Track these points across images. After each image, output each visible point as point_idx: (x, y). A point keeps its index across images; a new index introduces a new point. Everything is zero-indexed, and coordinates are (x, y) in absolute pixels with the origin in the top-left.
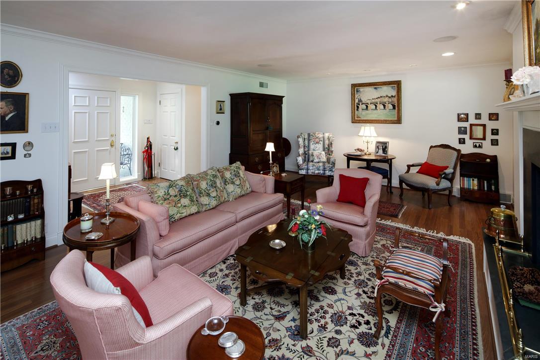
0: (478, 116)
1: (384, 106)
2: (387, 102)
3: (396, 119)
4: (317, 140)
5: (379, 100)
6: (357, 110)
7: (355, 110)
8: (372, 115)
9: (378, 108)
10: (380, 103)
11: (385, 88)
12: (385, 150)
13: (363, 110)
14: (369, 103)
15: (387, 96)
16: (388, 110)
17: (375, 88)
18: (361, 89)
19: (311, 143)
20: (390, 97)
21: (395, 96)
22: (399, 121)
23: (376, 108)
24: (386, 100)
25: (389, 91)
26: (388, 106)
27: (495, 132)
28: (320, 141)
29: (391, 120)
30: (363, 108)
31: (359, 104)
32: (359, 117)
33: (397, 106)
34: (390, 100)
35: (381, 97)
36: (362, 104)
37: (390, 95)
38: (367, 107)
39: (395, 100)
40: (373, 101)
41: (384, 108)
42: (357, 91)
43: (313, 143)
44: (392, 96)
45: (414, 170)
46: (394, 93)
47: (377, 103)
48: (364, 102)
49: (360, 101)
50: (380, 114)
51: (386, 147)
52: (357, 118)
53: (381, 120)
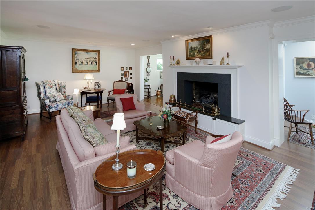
0: (127, 68)
1: (92, 63)
2: (93, 61)
3: (97, 70)
4: (51, 86)
5: (89, 59)
6: (76, 65)
7: (74, 64)
8: (84, 67)
9: (88, 64)
10: (90, 61)
11: (92, 53)
12: (99, 86)
13: (79, 64)
14: (83, 61)
15: (93, 58)
16: (93, 65)
17: (87, 53)
18: (79, 52)
19: (47, 89)
20: (94, 58)
21: (97, 58)
22: (99, 71)
23: (87, 64)
24: (93, 60)
25: (94, 55)
26: (94, 63)
27: (131, 74)
28: (53, 86)
29: (95, 71)
30: (80, 64)
31: (77, 61)
32: (77, 69)
33: (98, 63)
34: (95, 60)
35: (90, 58)
36: (79, 61)
37: (95, 58)
38: (82, 63)
39: (97, 60)
40: (86, 60)
41: (92, 64)
42: (76, 53)
43: (48, 88)
44: (96, 58)
45: (111, 93)
46: (97, 56)
47: (88, 61)
48: (80, 60)
49: (78, 59)
50: (90, 67)
51: (99, 84)
52: (75, 69)
53: (90, 71)
